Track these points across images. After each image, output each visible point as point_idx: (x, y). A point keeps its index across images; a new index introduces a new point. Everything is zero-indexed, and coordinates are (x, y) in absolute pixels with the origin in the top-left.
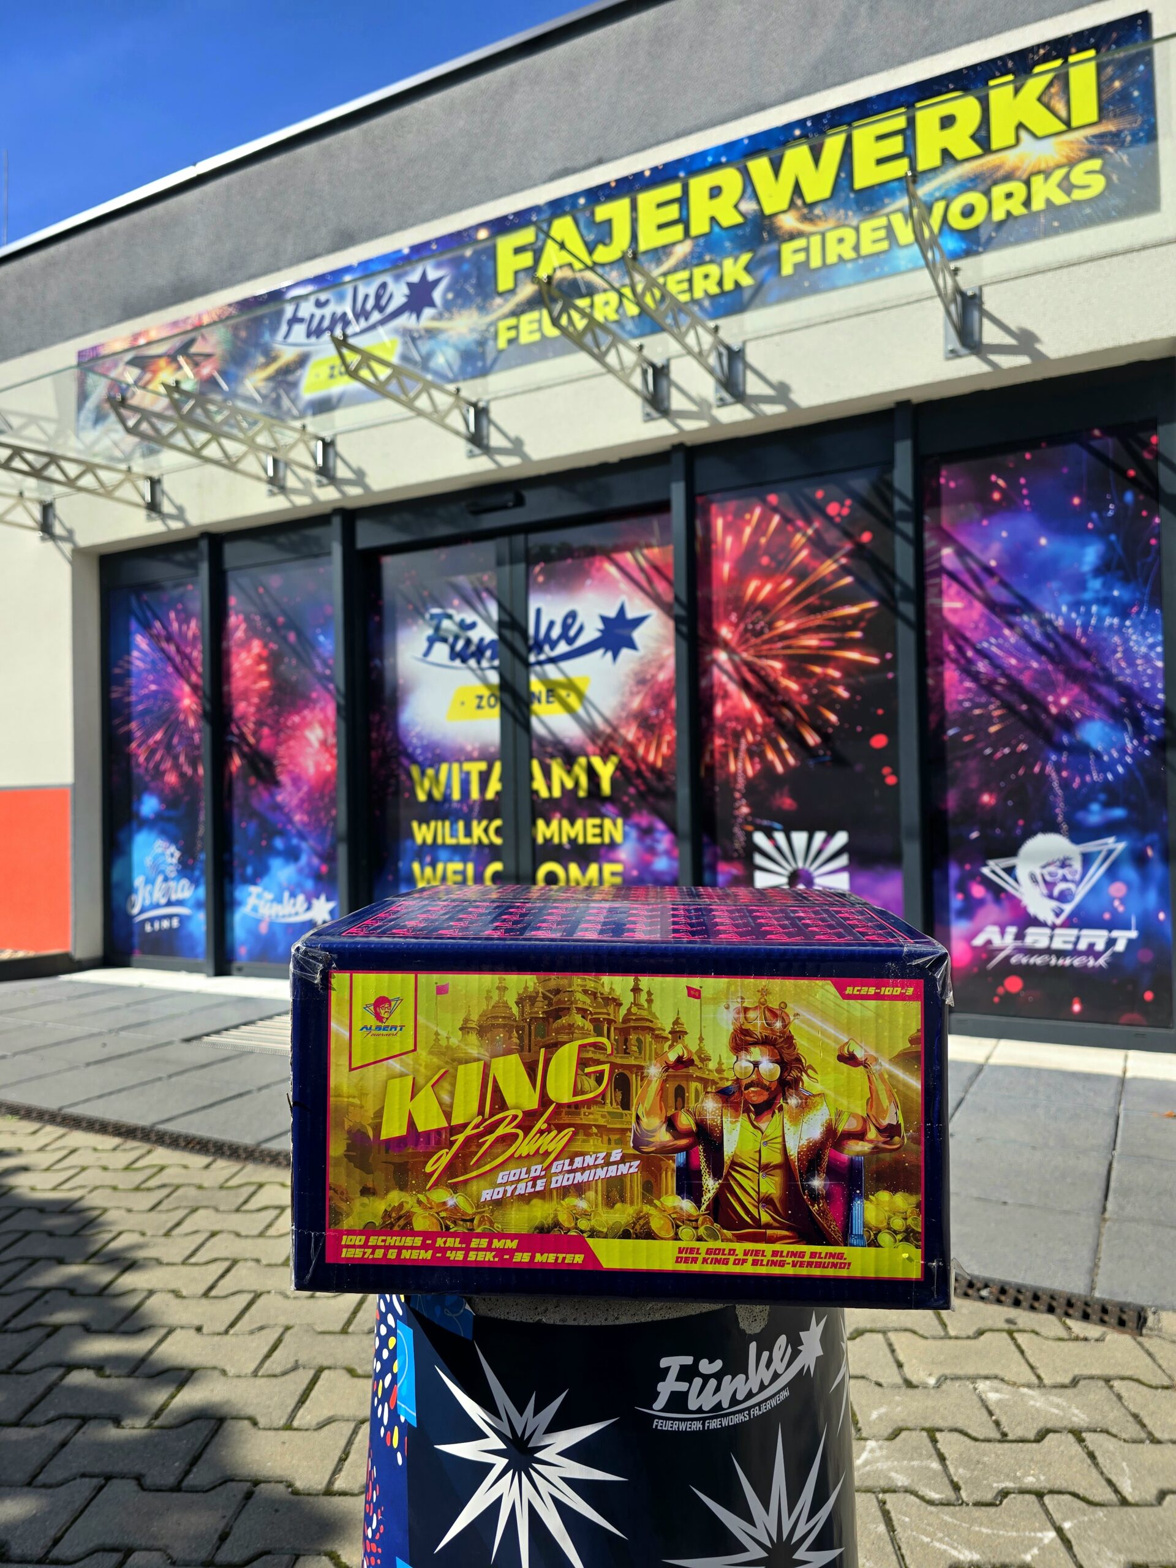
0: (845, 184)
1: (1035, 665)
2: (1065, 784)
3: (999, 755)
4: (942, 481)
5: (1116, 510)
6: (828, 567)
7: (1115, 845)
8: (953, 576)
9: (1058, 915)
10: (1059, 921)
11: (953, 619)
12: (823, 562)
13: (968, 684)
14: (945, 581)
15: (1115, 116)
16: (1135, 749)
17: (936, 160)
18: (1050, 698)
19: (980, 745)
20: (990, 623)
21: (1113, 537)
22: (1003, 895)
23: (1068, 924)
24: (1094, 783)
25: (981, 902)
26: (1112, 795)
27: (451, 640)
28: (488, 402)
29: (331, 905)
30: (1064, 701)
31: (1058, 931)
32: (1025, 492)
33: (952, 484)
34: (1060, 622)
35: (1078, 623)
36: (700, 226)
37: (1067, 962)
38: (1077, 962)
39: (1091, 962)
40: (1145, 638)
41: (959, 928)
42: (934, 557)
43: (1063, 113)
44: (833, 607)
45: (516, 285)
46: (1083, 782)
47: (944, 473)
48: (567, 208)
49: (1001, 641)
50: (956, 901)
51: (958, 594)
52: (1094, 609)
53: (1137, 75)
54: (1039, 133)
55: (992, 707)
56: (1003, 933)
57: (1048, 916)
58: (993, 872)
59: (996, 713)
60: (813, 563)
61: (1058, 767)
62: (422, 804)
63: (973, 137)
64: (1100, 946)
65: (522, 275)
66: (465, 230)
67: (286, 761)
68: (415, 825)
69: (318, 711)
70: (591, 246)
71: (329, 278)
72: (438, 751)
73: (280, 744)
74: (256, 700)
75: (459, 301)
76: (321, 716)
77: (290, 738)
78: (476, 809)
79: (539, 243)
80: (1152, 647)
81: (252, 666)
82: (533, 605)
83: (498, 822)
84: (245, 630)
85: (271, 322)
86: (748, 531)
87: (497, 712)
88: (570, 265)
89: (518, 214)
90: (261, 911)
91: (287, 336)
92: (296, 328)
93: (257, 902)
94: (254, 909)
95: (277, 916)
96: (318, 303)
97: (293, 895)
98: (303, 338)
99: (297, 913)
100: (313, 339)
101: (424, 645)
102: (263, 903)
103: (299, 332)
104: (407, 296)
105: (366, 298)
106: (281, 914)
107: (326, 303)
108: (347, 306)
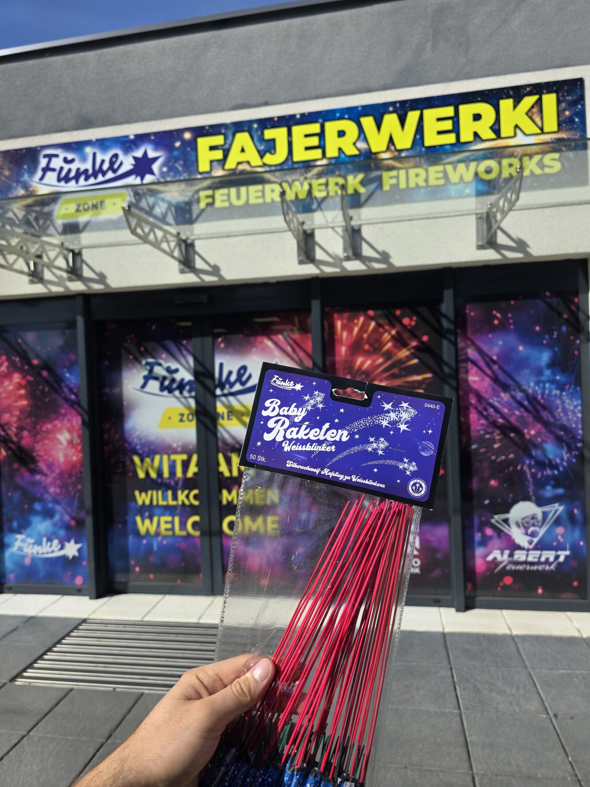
0: (419, 142)
1: (517, 413)
2: (534, 476)
3: (499, 460)
4: (467, 311)
5: (558, 335)
6: (404, 353)
7: (558, 508)
8: (474, 363)
9: (530, 543)
10: (531, 547)
11: (475, 386)
12: (400, 350)
13: (483, 421)
14: (470, 365)
15: (566, 130)
16: (568, 458)
17: (471, 138)
18: (525, 431)
19: (489, 454)
20: (494, 389)
21: (556, 349)
22: (502, 534)
23: (536, 548)
24: (548, 476)
25: (491, 538)
26: (557, 482)
27: (161, 379)
28: (194, 240)
29: (79, 546)
30: (533, 432)
31: (531, 552)
32: (511, 321)
33: (472, 314)
34: (530, 391)
35: (539, 392)
36: (332, 152)
37: (535, 568)
38: (540, 568)
39: (547, 568)
40: (573, 402)
41: (479, 551)
42: (464, 352)
43: (539, 124)
44: (407, 375)
45: (211, 169)
46: (543, 474)
47: (468, 307)
48: (246, 129)
49: (499, 399)
50: (478, 537)
51: (476, 373)
52: (547, 385)
53: (577, 110)
54: (527, 132)
55: (495, 434)
56: (502, 554)
57: (525, 544)
58: (497, 522)
59: (498, 437)
60: (395, 350)
61: (530, 467)
62: (142, 480)
63: (491, 128)
64: (552, 559)
65: (215, 164)
66: (175, 131)
67: (42, 453)
68: (137, 493)
69: (65, 421)
70: (262, 153)
71: (74, 146)
72: (152, 447)
73: (37, 442)
74: (17, 413)
75: (172, 174)
76: (68, 425)
77: (45, 438)
78: (180, 484)
79: (227, 146)
80: (576, 406)
81: (13, 391)
82: (218, 361)
83: (196, 492)
84: (7, 367)
85: (29, 168)
86: (356, 330)
87: (194, 424)
88: (248, 163)
89: (212, 126)
90: (25, 550)
91: (42, 178)
92: (49, 174)
93: (22, 544)
94: (20, 549)
95: (38, 553)
96: (66, 161)
97: (50, 540)
98: (54, 181)
99: (53, 552)
100: (63, 183)
101: (142, 381)
102: (26, 545)
103: (51, 177)
104: (133, 165)
105: (103, 162)
106: (40, 552)
107: (72, 161)
108: (88, 165)
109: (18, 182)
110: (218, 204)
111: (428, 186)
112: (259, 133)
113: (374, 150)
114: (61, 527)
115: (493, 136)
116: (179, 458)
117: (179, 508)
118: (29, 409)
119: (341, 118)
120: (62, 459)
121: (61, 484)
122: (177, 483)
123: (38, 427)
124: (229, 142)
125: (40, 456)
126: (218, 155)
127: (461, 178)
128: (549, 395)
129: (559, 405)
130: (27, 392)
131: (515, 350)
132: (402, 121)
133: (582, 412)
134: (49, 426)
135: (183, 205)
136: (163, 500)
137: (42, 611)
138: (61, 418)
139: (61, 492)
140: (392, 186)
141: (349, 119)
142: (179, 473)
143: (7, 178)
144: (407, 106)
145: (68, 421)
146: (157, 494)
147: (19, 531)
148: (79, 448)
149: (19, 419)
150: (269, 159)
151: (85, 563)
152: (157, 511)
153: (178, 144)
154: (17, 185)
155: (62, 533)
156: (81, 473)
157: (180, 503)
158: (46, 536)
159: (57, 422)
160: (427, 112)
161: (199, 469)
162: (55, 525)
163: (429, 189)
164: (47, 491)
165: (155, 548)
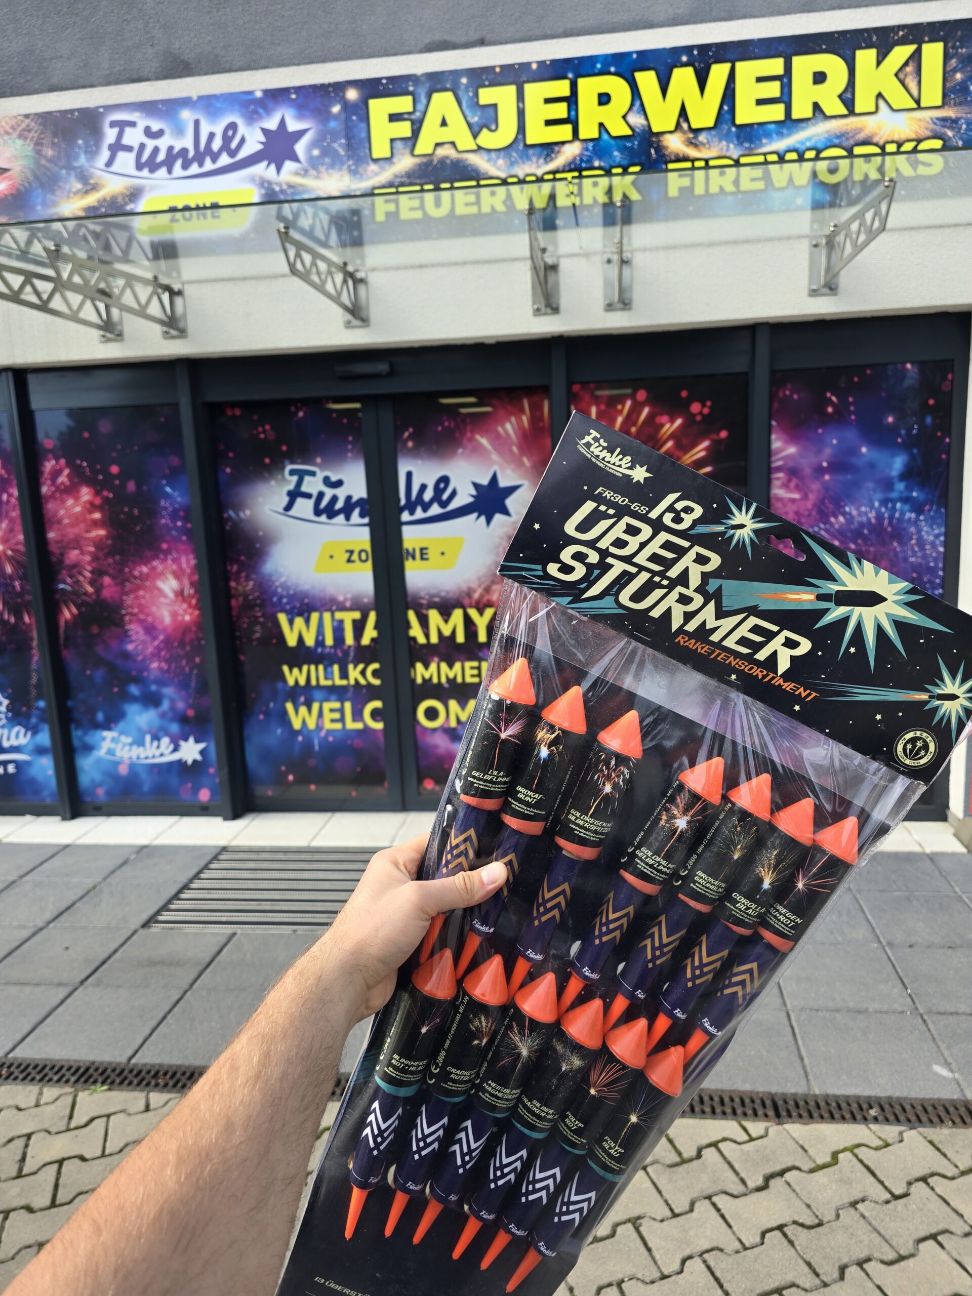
0: (727, 116)
4: (788, 393)
5: (919, 429)
6: (690, 457)
8: (794, 472)
12: (684, 453)
15: (955, 104)
17: (808, 112)
21: (915, 451)
27: (315, 497)
29: (201, 746)
32: (852, 408)
33: (795, 397)
35: (886, 515)
36: (588, 130)
40: (933, 529)
42: (780, 456)
43: (915, 92)
45: (392, 154)
47: (789, 386)
48: (448, 85)
49: (828, 526)
51: (796, 487)
54: (894, 106)
60: (678, 453)
62: (292, 648)
63: (841, 97)
65: (399, 145)
66: (330, 85)
67: (136, 610)
68: (285, 669)
69: (170, 562)
70: (476, 128)
71: (160, 106)
72: (306, 601)
73: (127, 594)
74: (92, 549)
75: (327, 160)
76: (175, 567)
77: (138, 588)
78: (352, 654)
79: (418, 114)
80: (937, 536)
81: (82, 514)
82: (403, 468)
83: (375, 666)
84: (68, 476)
85: (86, 143)
86: (620, 420)
87: (369, 564)
88: (453, 144)
89: (391, 79)
90: (119, 754)
91: (109, 163)
92: (121, 155)
93: (113, 746)
94: (111, 752)
95: (138, 758)
96: (148, 132)
97: (156, 738)
98: (131, 169)
99: (162, 755)
100: (145, 172)
101: (286, 500)
102: (120, 746)
103: (125, 161)
104: (262, 143)
105: (212, 136)
106: (143, 755)
107: (160, 134)
108: (188, 142)
109: (69, 168)
110: (405, 214)
111: (739, 191)
112: (471, 94)
113: (655, 129)
114: (172, 720)
115: (844, 111)
116: (349, 618)
117: (351, 690)
118: (110, 542)
119: (604, 72)
120: (167, 619)
121: (168, 656)
122: (346, 653)
123: (127, 570)
124: (421, 107)
125: (132, 614)
126: (404, 129)
127: (791, 180)
128: (900, 520)
129: (913, 534)
130: (103, 516)
131: (855, 452)
132: (702, 81)
133: (945, 544)
134: (145, 569)
135: (348, 215)
136: (326, 678)
137: (156, 838)
138: (162, 556)
139: (169, 667)
140: (681, 189)
141: (616, 74)
142: (349, 640)
143: (50, 160)
144: (711, 54)
145: (174, 560)
146: (317, 669)
147: (107, 725)
148: (194, 602)
149: (95, 558)
150: (487, 139)
151: (212, 770)
152: (318, 695)
153: (336, 109)
154: (69, 174)
155: (175, 728)
156: (199, 640)
157: (352, 682)
158: (150, 732)
159: (155, 563)
160: (742, 67)
161: (379, 633)
162: (163, 716)
163: (740, 196)
164: (147, 669)
165: (317, 748)
